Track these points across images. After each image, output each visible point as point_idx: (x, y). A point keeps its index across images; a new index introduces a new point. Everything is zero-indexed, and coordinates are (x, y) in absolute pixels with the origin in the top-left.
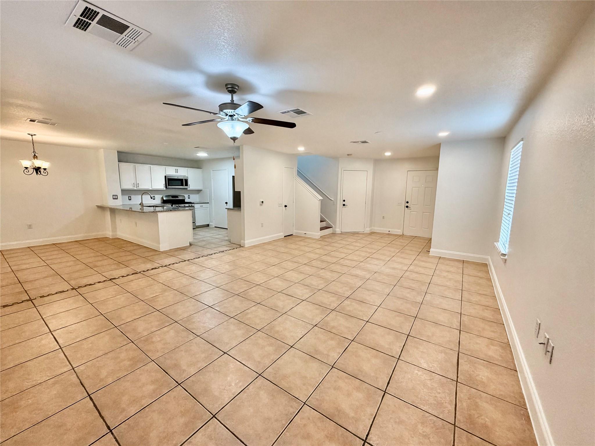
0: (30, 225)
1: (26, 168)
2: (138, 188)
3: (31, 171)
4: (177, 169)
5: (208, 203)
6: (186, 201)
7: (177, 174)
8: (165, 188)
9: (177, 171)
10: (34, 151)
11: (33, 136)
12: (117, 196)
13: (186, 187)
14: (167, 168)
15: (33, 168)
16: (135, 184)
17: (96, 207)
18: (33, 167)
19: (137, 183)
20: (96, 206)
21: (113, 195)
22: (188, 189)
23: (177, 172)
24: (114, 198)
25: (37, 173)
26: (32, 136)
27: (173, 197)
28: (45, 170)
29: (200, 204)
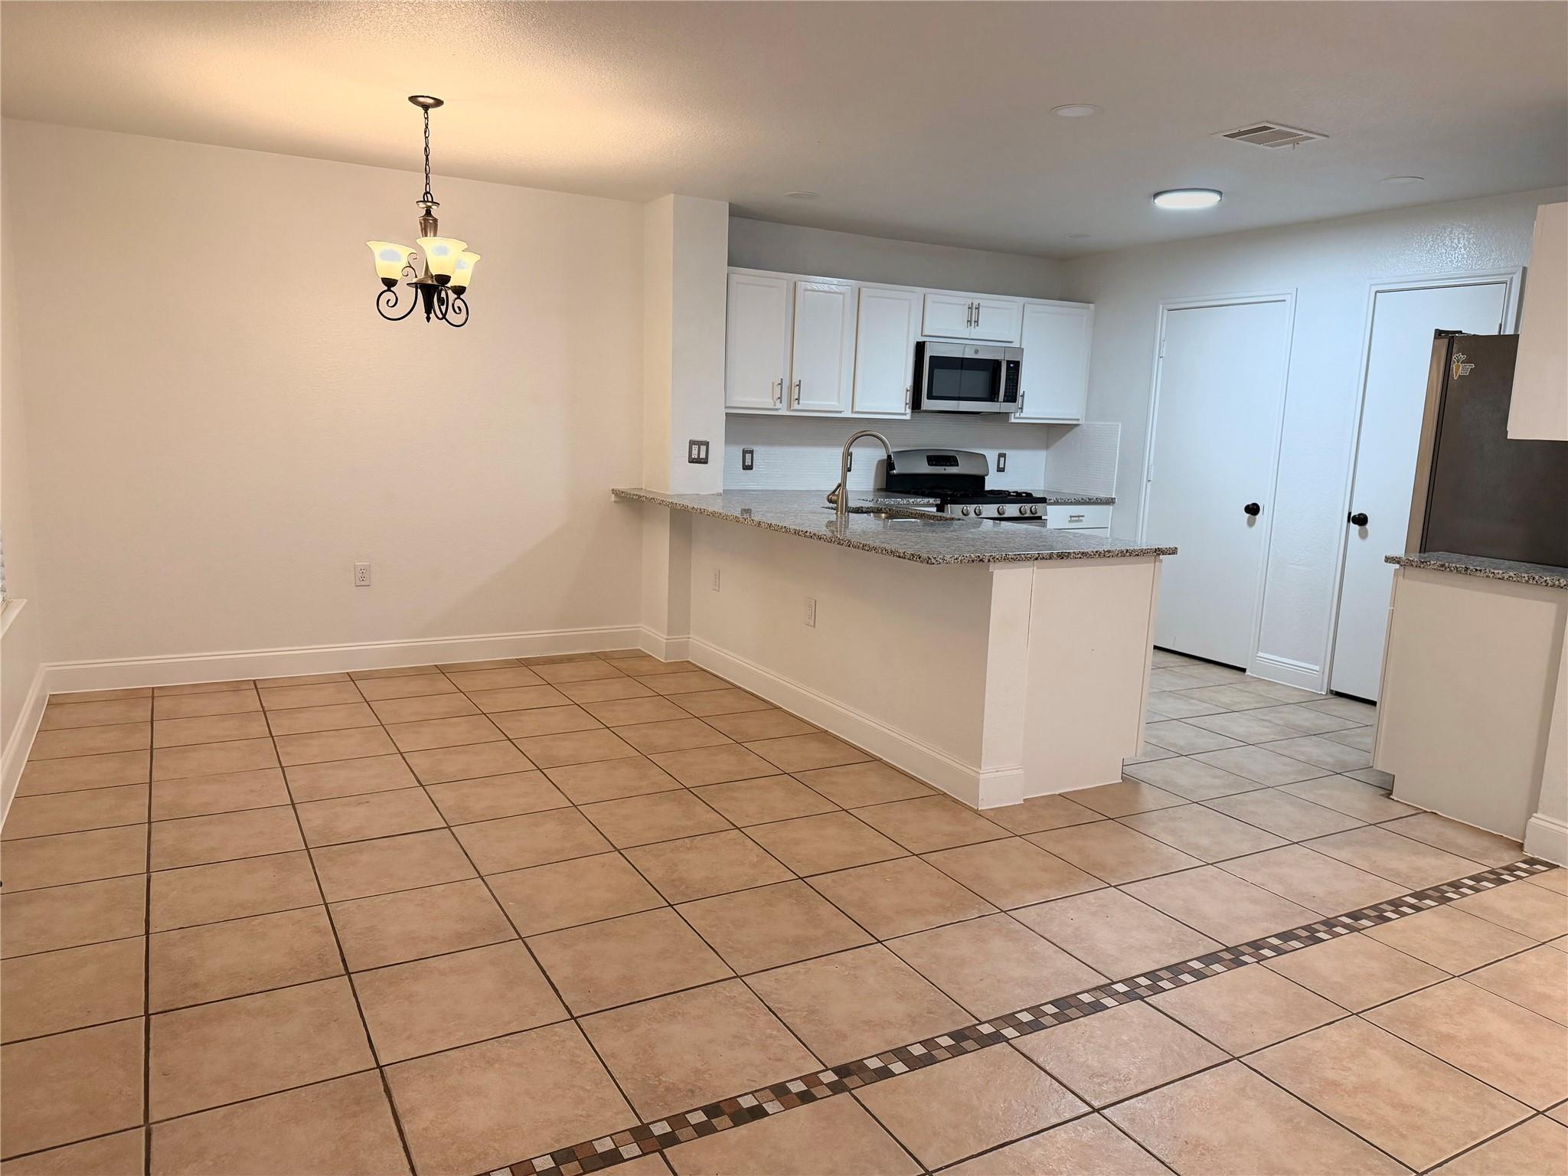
0: (364, 570)
1: (390, 283)
2: (796, 406)
3: (406, 294)
4: (976, 304)
5: (1110, 502)
6: (990, 485)
7: (976, 332)
8: (909, 411)
9: (973, 317)
10: (427, 193)
11: (430, 111)
12: (707, 444)
13: (1005, 407)
14: (935, 296)
15: (416, 285)
16: (786, 384)
17: (613, 498)
18: (415, 280)
19: (795, 381)
20: (614, 491)
21: (692, 443)
22: (1013, 420)
23: (977, 322)
24: (695, 455)
25: (429, 308)
26: (426, 107)
27: (935, 459)
28: (459, 298)
29: (1071, 503)
